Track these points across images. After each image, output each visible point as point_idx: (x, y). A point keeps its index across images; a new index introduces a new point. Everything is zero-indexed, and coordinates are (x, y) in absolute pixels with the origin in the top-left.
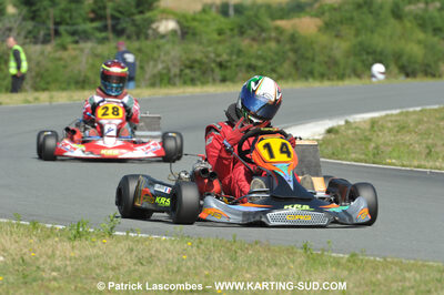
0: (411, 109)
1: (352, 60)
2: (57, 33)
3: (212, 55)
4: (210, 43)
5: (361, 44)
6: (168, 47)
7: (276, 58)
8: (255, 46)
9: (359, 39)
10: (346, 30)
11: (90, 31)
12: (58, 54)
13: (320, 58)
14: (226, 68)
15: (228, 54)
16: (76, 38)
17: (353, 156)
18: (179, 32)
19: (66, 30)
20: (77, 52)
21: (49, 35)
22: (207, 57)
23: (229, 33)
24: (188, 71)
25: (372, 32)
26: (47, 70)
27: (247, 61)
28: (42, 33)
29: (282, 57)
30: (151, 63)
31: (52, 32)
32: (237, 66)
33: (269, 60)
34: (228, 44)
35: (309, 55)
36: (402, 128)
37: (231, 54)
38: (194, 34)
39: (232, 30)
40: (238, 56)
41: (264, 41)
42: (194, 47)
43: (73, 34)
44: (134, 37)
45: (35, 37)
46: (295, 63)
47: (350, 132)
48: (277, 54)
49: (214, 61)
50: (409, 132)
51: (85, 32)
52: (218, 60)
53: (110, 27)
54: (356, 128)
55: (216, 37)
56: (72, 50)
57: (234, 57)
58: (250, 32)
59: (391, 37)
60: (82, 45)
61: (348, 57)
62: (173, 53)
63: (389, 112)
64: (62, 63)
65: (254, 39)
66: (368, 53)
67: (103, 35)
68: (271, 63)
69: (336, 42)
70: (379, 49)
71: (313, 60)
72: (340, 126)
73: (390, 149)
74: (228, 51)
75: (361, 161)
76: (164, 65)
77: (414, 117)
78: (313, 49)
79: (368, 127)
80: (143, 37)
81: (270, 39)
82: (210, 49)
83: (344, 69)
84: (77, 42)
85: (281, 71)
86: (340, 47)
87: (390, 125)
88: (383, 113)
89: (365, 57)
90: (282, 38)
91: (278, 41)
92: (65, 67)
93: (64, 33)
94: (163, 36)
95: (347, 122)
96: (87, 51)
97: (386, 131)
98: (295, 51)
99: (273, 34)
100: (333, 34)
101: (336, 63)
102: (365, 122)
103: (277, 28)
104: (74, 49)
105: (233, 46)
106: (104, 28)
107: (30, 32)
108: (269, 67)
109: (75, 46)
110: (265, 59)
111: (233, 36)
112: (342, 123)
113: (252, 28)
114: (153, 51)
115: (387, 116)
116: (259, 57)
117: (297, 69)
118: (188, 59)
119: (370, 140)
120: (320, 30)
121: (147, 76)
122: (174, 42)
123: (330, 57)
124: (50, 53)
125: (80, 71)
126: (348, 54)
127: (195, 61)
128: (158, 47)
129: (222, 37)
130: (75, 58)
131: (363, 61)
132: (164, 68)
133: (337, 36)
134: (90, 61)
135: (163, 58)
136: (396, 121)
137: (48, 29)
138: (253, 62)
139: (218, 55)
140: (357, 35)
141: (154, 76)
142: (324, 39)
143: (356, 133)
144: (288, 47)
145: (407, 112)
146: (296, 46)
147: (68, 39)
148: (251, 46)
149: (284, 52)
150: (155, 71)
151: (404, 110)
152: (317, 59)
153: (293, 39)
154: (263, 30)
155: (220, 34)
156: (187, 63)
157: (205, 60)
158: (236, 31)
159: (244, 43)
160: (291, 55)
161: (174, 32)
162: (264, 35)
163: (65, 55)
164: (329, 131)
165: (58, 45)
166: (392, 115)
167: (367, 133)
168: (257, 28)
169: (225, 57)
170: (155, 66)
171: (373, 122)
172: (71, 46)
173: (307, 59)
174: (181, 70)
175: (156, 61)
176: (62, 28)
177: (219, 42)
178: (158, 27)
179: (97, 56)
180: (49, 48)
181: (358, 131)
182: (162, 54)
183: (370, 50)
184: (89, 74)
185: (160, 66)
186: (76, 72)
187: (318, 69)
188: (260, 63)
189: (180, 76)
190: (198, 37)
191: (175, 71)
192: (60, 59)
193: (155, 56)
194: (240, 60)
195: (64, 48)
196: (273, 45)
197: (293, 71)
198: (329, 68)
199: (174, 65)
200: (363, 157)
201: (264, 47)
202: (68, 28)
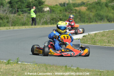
1: (95, 18)
2: (18, 11)
3: (58, 17)
4: (58, 13)
5: (97, 14)
9: (97, 12)
10: (93, 10)
11: (27, 10)
12: (18, 17)
14: (62, 20)
16: (23, 12)
18: (50, 11)
19: (20, 10)
20: (23, 16)
22: (57, 17)
23: (62, 11)
24: (52, 21)
25: (100, 10)
28: (14, 11)
30: (42, 19)
31: (16, 11)
34: (62, 14)
35: (84, 16)
38: (54, 11)
39: (63, 10)
40: (65, 17)
42: (54, 15)
43: (22, 11)
44: (38, 12)
45: (12, 12)
46: (80, 19)
48: (75, 16)
49: (59, 18)
51: (25, 11)
52: (60, 18)
57: (64, 17)
58: (68, 10)
59: (105, 12)
60: (24, 14)
61: (94, 17)
62: (48, 16)
64: (19, 19)
65: (69, 12)
66: (99, 16)
69: (91, 13)
71: (85, 18)
74: (62, 15)
78: (85, 15)
80: (40, 12)
81: (73, 12)
82: (58, 15)
83: (93, 20)
85: (76, 21)
86: (92, 15)
89: (98, 17)
90: (77, 12)
91: (76, 13)
94: (46, 12)
96: (25, 16)
99: (74, 11)
100: (90, 11)
103: (75, 10)
105: (64, 14)
107: (11, 11)
111: (64, 12)
113: (69, 10)
114: (43, 16)
115: (99, 32)
117: (81, 20)
120: (86, 10)
121: (41, 22)
122: (48, 13)
123: (89, 17)
125: (24, 21)
126: (94, 16)
129: (61, 12)
130: (22, 18)
131: (98, 18)
133: (91, 12)
134: (26, 18)
137: (16, 10)
139: (60, 17)
141: (43, 22)
142: (88, 12)
144: (78, 14)
146: (80, 14)
147: (21, 13)
149: (77, 16)
150: (43, 21)
153: (79, 12)
154: (72, 10)
155: (60, 11)
156: (52, 19)
157: (56, 18)
158: (64, 11)
159: (67, 14)
160: (79, 16)
161: (48, 11)
162: (72, 11)
163: (20, 17)
165: (18, 14)
168: (70, 10)
169: (62, 17)
171: (95, 34)
172: (21, 15)
173: (83, 18)
174: (50, 21)
175: (44, 18)
176: (19, 10)
177: (60, 13)
178: (44, 9)
179: (28, 17)
180: (16, 15)
182: (45, 16)
183: (100, 15)
185: (45, 20)
187: (86, 20)
193: (43, 17)
194: (66, 18)
196: (74, 14)
198: (89, 20)
200: (91, 43)
202: (21, 10)
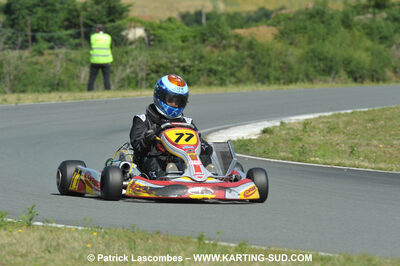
0: (343, 112)
2: (34, 39)
3: (176, 61)
4: (175, 49)
5: (313, 51)
6: (135, 53)
7: (235, 63)
8: (216, 52)
9: (312, 47)
10: (299, 38)
11: (65, 37)
12: (34, 59)
13: (275, 64)
14: (189, 72)
15: (190, 60)
16: (52, 44)
17: (282, 154)
18: (146, 39)
19: (42, 37)
20: (52, 57)
21: (27, 41)
22: (172, 63)
23: (191, 39)
24: (153, 75)
25: (324, 40)
26: (24, 73)
27: (208, 66)
28: (20, 39)
29: (241, 62)
30: (121, 68)
31: (30, 39)
32: (199, 70)
33: (229, 65)
34: (191, 50)
36: (332, 129)
37: (194, 59)
38: (160, 41)
39: (195, 37)
40: (200, 61)
41: (225, 47)
42: (160, 53)
43: (49, 40)
45: (13, 43)
46: (253, 68)
47: (284, 132)
48: (236, 60)
49: (178, 66)
50: (338, 133)
51: (59, 38)
52: (182, 65)
53: (83, 34)
54: (291, 128)
55: (180, 44)
56: (48, 55)
57: (196, 63)
58: (211, 39)
60: (57, 51)
62: (140, 59)
63: (322, 114)
64: (38, 67)
65: (215, 46)
66: (320, 60)
67: (77, 41)
68: (230, 69)
69: (291, 49)
70: (329, 56)
71: (269, 66)
72: (275, 127)
73: (317, 148)
74: (191, 57)
75: (288, 159)
76: (132, 69)
77: (344, 119)
78: (269, 55)
79: (301, 128)
81: (230, 46)
82: (174, 55)
84: (52, 48)
85: (239, 75)
86: (295, 54)
87: (321, 125)
88: (317, 115)
89: (316, 63)
90: (241, 45)
91: (237, 48)
92: (41, 71)
93: (40, 40)
94: (131, 43)
95: (282, 123)
96: (61, 56)
97: (318, 131)
98: (252, 57)
99: (233, 42)
100: (289, 42)
101: (290, 69)
102: (299, 123)
103: (236, 36)
104: (50, 54)
105: (196, 52)
106: (78, 35)
107: (9, 38)
108: (228, 72)
109: (50, 51)
110: (225, 65)
111: (196, 43)
112: (278, 124)
113: (214, 36)
114: (122, 57)
115: (320, 117)
116: (219, 63)
117: (255, 73)
118: (154, 64)
119: (300, 140)
120: (275, 38)
121: (117, 80)
122: (141, 48)
123: (284, 63)
124: (27, 58)
125: (55, 75)
126: (301, 61)
127: (161, 66)
128: (127, 53)
129: (185, 44)
130: (51, 62)
131: (315, 67)
132: (132, 72)
133: (291, 44)
134: (64, 65)
135: (131, 62)
136: (328, 122)
137: (26, 36)
138: (214, 67)
139: (182, 61)
140: (309, 43)
141: (123, 79)
142: (279, 46)
143: (288, 134)
144: (246, 53)
145: (340, 114)
146: (253, 52)
147: (44, 45)
148: (213, 52)
149: (242, 58)
150: (124, 75)
151: (337, 112)
152: (273, 64)
153: (251, 45)
154: (223, 38)
155: (183, 41)
156: (154, 67)
157: (169, 65)
158: (198, 39)
159: (206, 50)
160: (249, 60)
161: (141, 39)
162: (224, 42)
163: (41, 59)
164: (265, 131)
165: (35, 50)
166: (325, 117)
167: (299, 134)
168: (218, 36)
169: (188, 62)
170: (123, 70)
171: (306, 124)
172: (46, 52)
173: (264, 64)
174: (148, 74)
175: (125, 66)
176: (39, 35)
177: (183, 49)
179: (70, 60)
180: (26, 53)
181: (291, 131)
182: (130, 59)
184: (63, 77)
185: (128, 70)
186: (52, 75)
188: (220, 68)
189: (147, 79)
190: (164, 44)
191: (142, 75)
192: (36, 63)
193: (124, 60)
194: (202, 65)
195: (41, 53)
196: (232, 51)
197: (251, 75)
198: (283, 73)
199: (142, 70)
200: (291, 155)
201: (224, 53)
202: (44, 34)
